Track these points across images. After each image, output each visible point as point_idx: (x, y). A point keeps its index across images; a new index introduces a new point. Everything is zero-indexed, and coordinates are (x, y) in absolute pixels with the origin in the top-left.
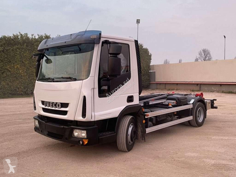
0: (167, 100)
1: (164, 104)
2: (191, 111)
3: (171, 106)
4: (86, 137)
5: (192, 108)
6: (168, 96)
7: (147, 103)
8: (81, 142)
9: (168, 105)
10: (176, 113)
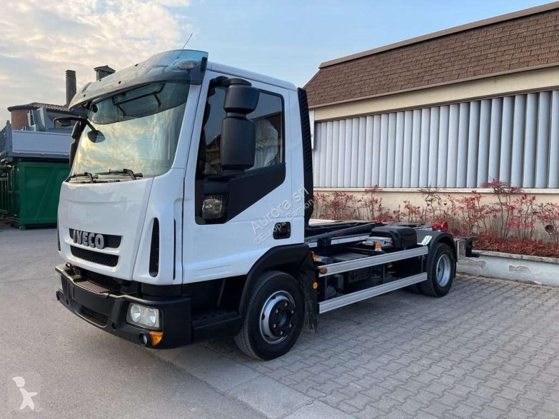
0: (370, 236)
1: (364, 245)
2: (425, 261)
3: (380, 250)
4: (157, 325)
5: (426, 256)
6: (373, 227)
7: (325, 241)
8: (145, 339)
9: (373, 247)
10: (390, 266)
